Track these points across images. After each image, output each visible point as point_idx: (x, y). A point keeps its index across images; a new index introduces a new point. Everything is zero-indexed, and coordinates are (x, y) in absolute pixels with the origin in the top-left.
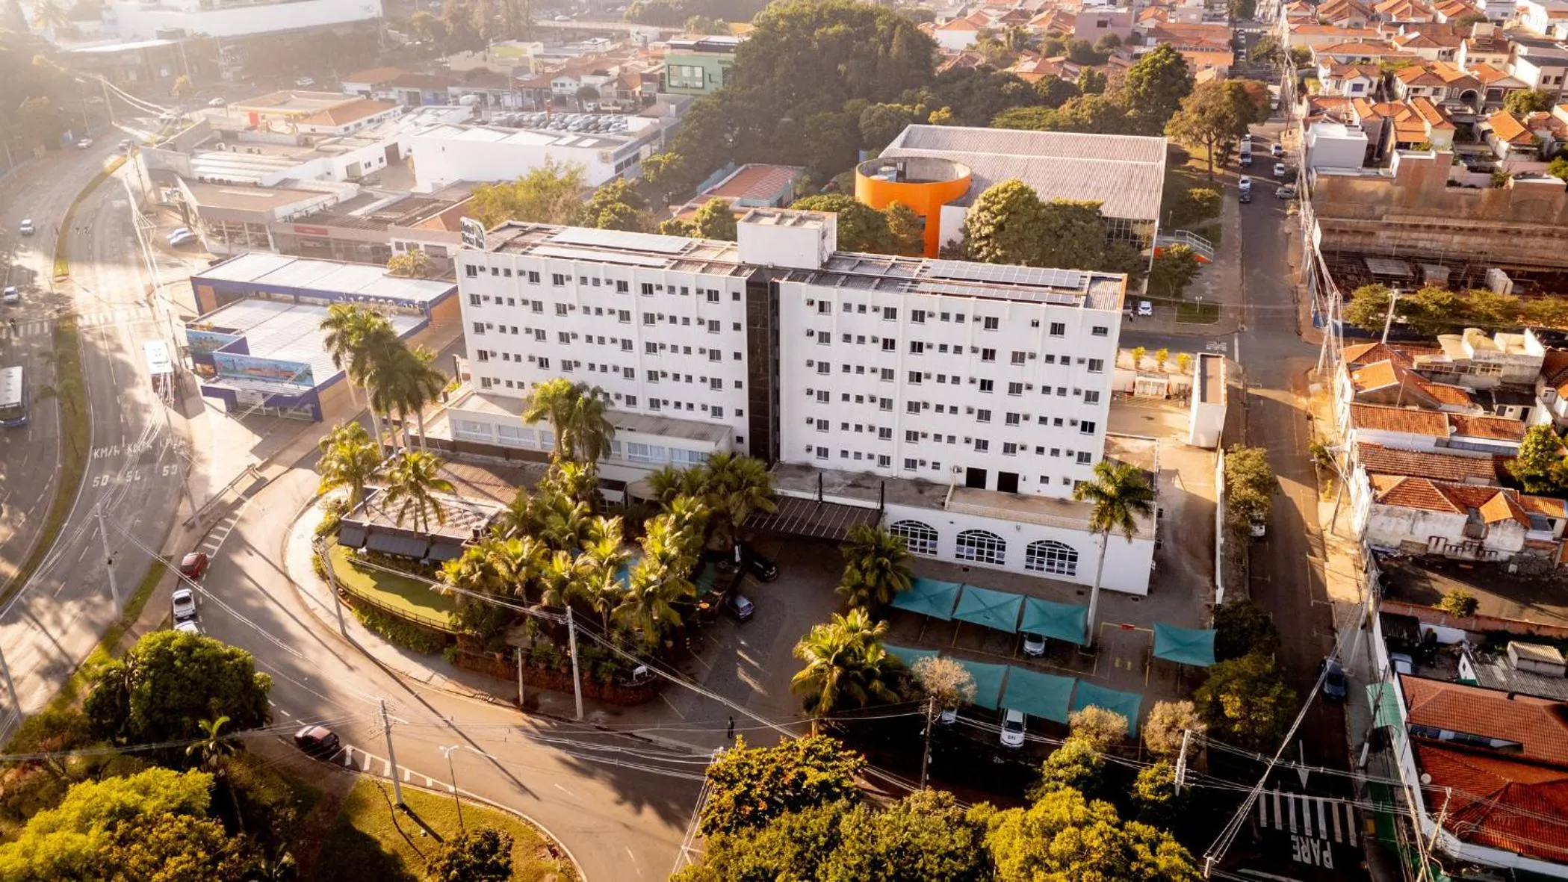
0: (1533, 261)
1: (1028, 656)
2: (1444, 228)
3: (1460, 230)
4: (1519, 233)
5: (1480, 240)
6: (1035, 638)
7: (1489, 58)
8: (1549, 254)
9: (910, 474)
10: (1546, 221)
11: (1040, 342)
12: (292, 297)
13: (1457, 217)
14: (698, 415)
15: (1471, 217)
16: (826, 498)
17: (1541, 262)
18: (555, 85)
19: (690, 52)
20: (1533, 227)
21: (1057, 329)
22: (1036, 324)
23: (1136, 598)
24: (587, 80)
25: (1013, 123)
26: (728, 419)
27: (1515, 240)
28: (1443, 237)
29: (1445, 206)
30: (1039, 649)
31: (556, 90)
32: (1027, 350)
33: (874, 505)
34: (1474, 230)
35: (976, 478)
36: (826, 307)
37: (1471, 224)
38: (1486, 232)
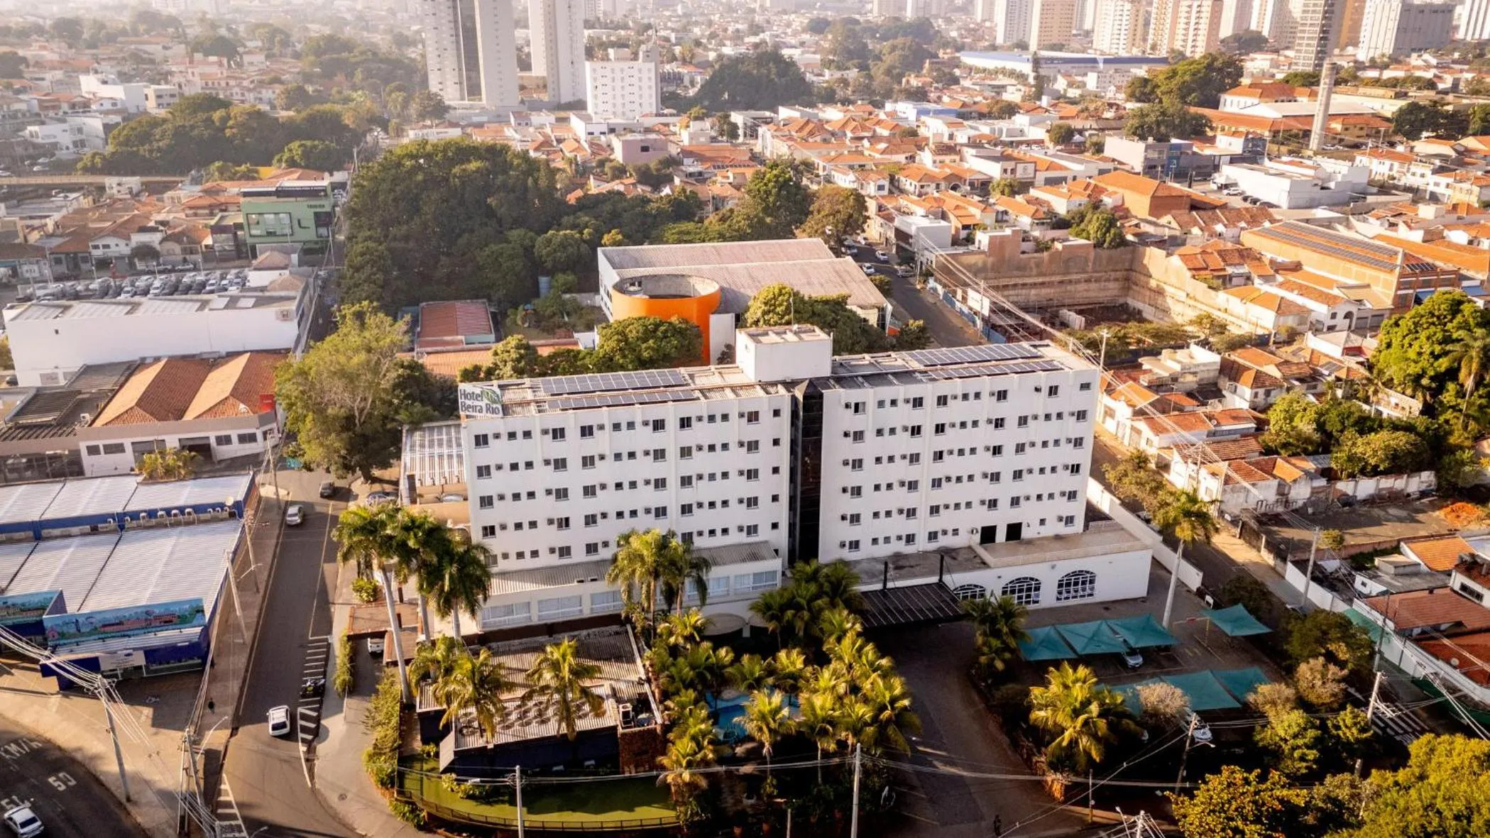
0: (1081, 301)
1: (1134, 668)
2: (1024, 285)
3: (1034, 285)
4: (1070, 282)
5: (1048, 290)
6: (1133, 652)
7: (947, 159)
8: (1092, 294)
9: (933, 546)
10: (1084, 272)
11: (1042, 404)
12: (31, 534)
13: (1030, 276)
14: (735, 538)
15: (1040, 274)
16: (890, 585)
17: (1087, 301)
18: (96, 247)
19: (274, 198)
20: (1078, 276)
21: (1053, 391)
22: (1037, 390)
23: (1143, 600)
24: (138, 239)
25: (685, 238)
26: (765, 534)
27: (1069, 288)
28: (1024, 291)
29: (1022, 268)
30: (1139, 660)
31: (97, 253)
32: (1029, 413)
33: (935, 579)
34: (1043, 284)
35: (988, 534)
36: (861, 407)
37: (1041, 280)
38: (1050, 284)
